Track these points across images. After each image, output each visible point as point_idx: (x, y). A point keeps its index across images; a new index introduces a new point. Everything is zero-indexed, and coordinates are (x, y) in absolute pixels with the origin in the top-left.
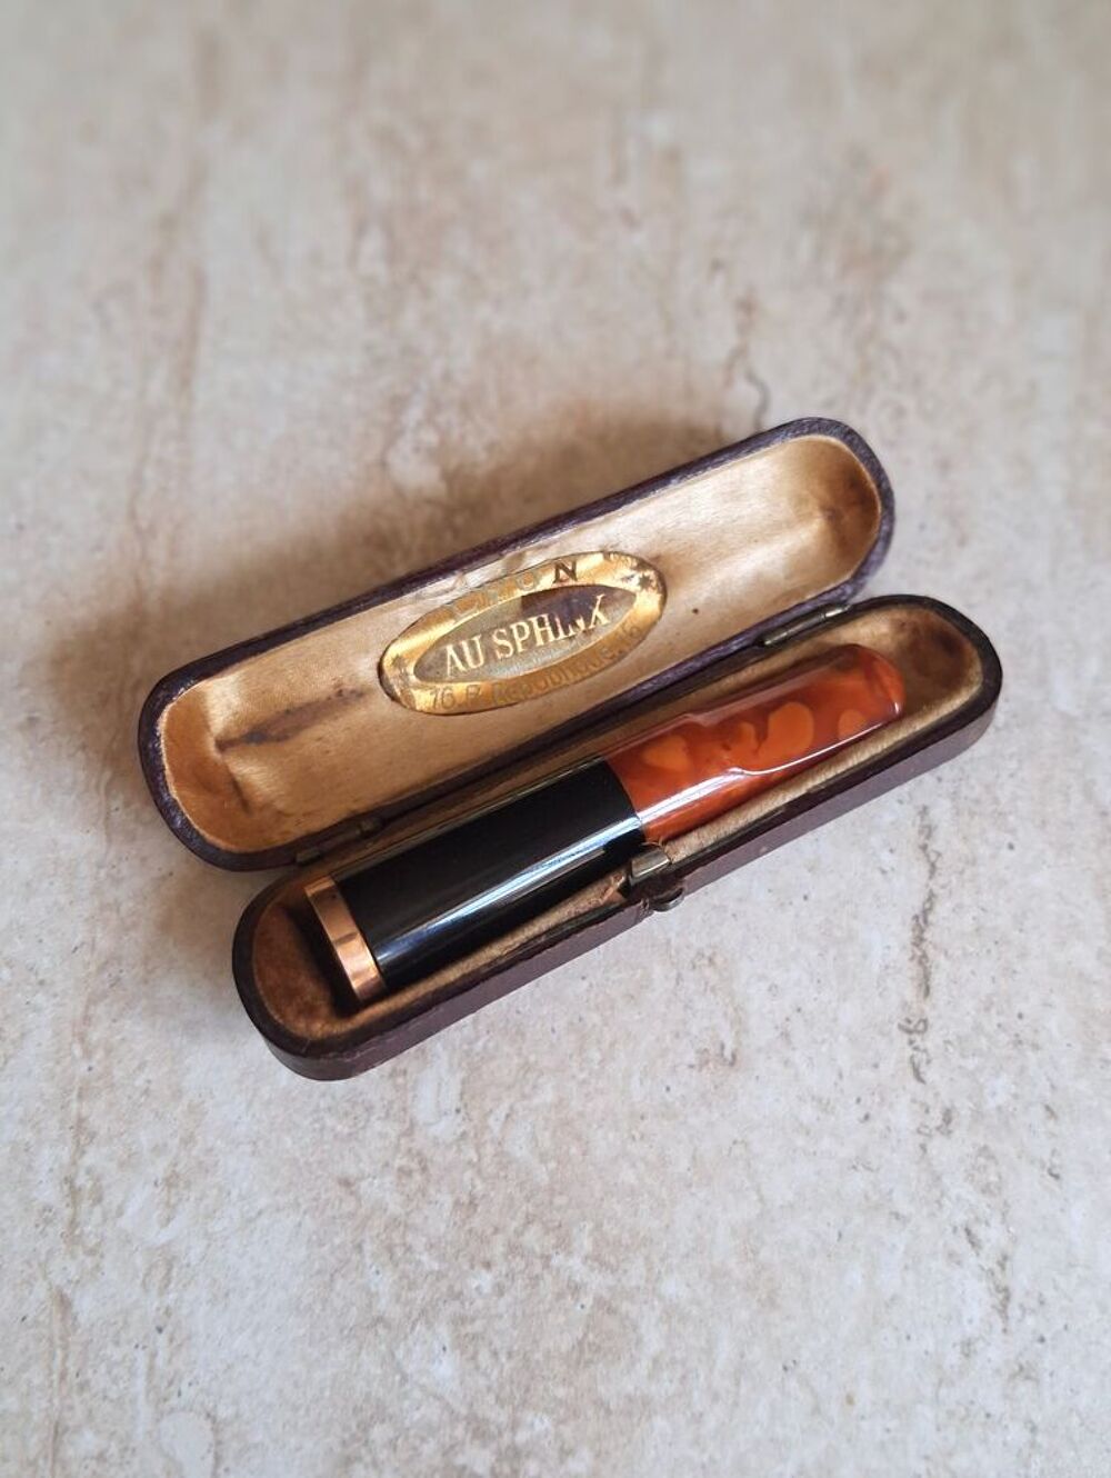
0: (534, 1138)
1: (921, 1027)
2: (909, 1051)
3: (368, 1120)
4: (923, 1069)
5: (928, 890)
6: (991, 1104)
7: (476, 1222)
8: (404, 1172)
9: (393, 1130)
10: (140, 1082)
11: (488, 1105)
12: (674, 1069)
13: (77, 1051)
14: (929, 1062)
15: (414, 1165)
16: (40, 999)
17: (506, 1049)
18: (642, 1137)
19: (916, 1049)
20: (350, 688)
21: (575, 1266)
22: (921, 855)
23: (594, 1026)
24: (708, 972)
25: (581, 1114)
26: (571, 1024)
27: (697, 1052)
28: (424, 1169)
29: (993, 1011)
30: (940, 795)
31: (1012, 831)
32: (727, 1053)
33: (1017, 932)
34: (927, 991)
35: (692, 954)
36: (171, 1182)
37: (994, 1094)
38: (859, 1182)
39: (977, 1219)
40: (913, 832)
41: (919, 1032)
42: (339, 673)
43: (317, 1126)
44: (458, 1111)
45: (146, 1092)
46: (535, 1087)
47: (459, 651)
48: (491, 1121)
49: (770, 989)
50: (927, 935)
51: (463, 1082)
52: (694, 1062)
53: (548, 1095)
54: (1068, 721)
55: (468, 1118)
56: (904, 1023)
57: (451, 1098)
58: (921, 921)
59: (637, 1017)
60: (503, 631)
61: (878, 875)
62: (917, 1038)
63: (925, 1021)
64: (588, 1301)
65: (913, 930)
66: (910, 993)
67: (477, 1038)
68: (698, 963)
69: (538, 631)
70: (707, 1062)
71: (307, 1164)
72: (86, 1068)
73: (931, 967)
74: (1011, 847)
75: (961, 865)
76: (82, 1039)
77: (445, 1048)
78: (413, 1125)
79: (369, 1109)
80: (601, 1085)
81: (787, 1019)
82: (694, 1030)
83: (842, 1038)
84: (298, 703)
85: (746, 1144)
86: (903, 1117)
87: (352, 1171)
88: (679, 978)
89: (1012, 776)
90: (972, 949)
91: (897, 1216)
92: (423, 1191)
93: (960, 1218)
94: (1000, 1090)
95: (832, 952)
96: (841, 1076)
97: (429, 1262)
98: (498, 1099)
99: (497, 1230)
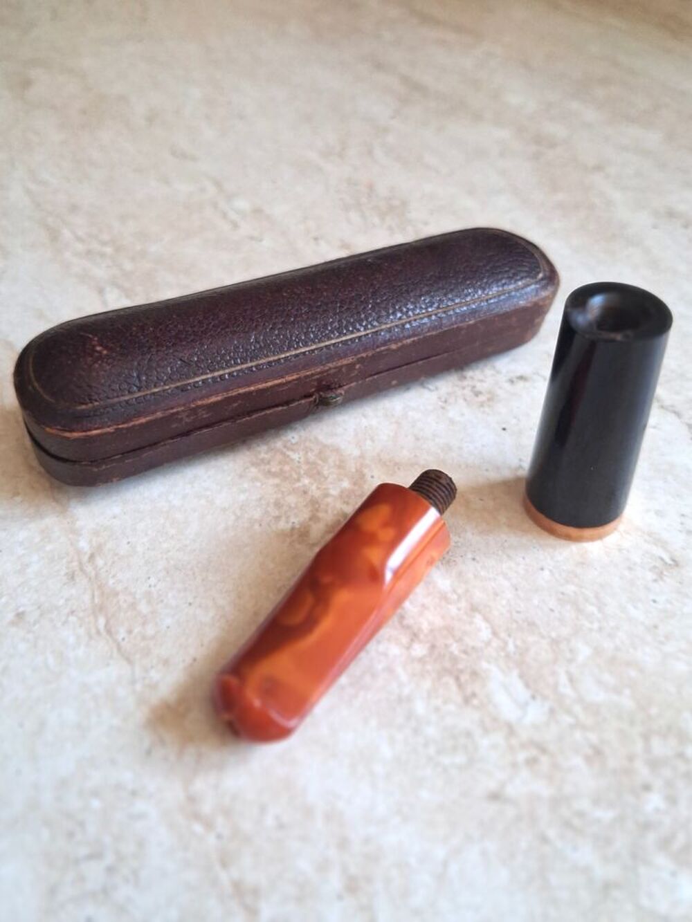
0: (600, 682)
3: (474, 743)
7: (612, 763)
8: (532, 762)
9: (498, 738)
10: (270, 821)
11: (550, 680)
12: (648, 589)
13: (198, 828)
15: (534, 752)
17: (531, 639)
18: (667, 638)
23: (575, 592)
25: (617, 649)
26: (559, 600)
27: (650, 571)
28: (543, 750)
32: (670, 562)
36: (352, 886)
43: (439, 769)
44: (533, 697)
45: (281, 826)
46: (571, 651)
48: (562, 689)
49: (657, 514)
51: (521, 676)
52: (655, 577)
53: (584, 652)
55: (545, 698)
57: (522, 692)
59: (596, 573)
67: (506, 643)
70: (662, 573)
71: (453, 802)
72: (215, 837)
76: (197, 816)
77: (489, 662)
78: (509, 725)
79: (469, 734)
80: (612, 624)
81: (682, 524)
82: (638, 560)
87: (492, 785)
92: (556, 766)
95: (670, 477)
97: (606, 815)
98: (554, 673)
99: (631, 758)
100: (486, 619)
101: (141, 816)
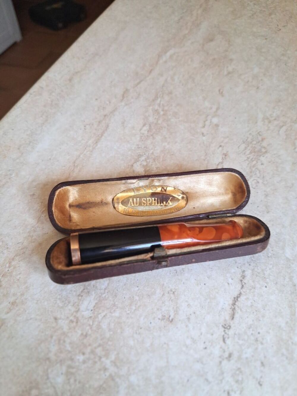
0: (109, 324)
1: (228, 328)
2: (223, 333)
3: (68, 305)
4: (226, 339)
5: (240, 292)
6: (244, 356)
7: (85, 341)
8: (72, 321)
9: (73, 309)
10: (18, 277)
11: (100, 311)
12: (154, 319)
13: (7, 265)
14: (228, 338)
15: (75, 320)
16: (5, 251)
17: (111, 299)
18: (139, 334)
19: (226, 333)
20: (105, 201)
21: (107, 362)
22: (240, 282)
23: (136, 300)
24: (172, 295)
25: (124, 322)
26: (130, 297)
27: (162, 315)
28: (77, 322)
29: (251, 330)
30: (249, 269)
31: (267, 283)
32: (171, 319)
33: (263, 310)
34: (233, 318)
35: (169, 289)
36: (14, 303)
37: (246, 353)
38: (198, 366)
39: (232, 390)
40: (240, 276)
41: (228, 329)
42: (103, 198)
43: (55, 302)
44: (92, 310)
45: (18, 280)
46: (114, 311)
47: (133, 200)
48: (99, 316)
49: (188, 305)
50: (236, 303)
51: (96, 304)
52: (161, 318)
53: (117, 314)
54: (288, 260)
55: (94, 313)
56: (224, 325)
57: (91, 307)
58: (236, 299)
59: (149, 301)
60: (145, 199)
61: (226, 284)
62: (227, 331)
63: (230, 326)
64: (107, 374)
65: (233, 301)
66: (228, 317)
67: (104, 293)
68: (170, 292)
69: (153, 201)
70: (164, 319)
71: (48, 311)
72: (7, 270)
73: (235, 312)
74: (266, 287)
75: (251, 288)
76: (10, 263)
77: (95, 293)
78: (79, 310)
79: (69, 302)
80: (133, 316)
81: (190, 315)
82: (163, 310)
83: (205, 324)
84: (91, 201)
85: (168, 345)
86: (217, 352)
87: (59, 316)
88: (163, 294)
89: (270, 269)
90: (248, 311)
91: (207, 380)
92: (74, 328)
93: (227, 388)
94: (248, 353)
95: (208, 300)
96: (201, 334)
97: (68, 348)
98: (103, 311)
99: (90, 345)
100: (108, 284)
101: (3, 253)
